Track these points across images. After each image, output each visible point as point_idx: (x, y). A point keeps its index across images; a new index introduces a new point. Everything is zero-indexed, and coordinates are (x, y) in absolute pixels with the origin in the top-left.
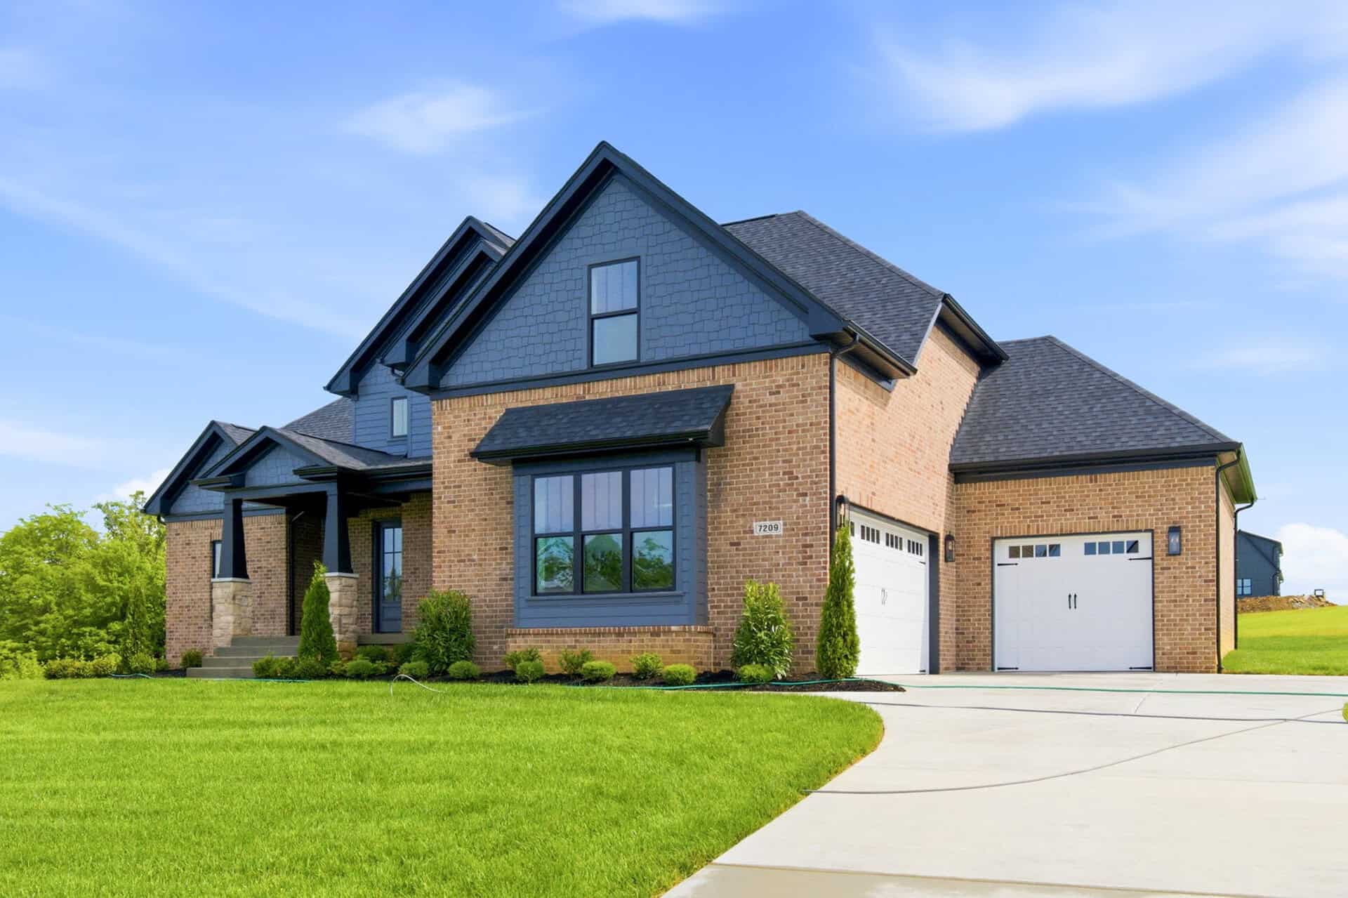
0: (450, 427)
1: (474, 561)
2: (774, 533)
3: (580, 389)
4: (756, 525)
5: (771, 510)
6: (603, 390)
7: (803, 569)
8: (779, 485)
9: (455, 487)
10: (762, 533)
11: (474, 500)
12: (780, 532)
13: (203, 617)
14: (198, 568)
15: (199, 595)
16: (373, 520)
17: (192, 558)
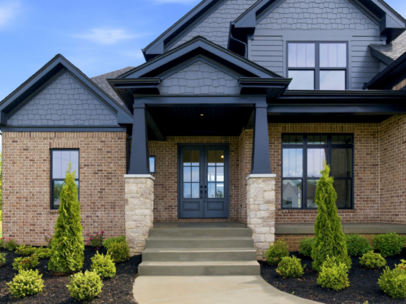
13: (42, 206)
14: (37, 168)
15: (38, 189)
16: (178, 144)
17: (30, 160)
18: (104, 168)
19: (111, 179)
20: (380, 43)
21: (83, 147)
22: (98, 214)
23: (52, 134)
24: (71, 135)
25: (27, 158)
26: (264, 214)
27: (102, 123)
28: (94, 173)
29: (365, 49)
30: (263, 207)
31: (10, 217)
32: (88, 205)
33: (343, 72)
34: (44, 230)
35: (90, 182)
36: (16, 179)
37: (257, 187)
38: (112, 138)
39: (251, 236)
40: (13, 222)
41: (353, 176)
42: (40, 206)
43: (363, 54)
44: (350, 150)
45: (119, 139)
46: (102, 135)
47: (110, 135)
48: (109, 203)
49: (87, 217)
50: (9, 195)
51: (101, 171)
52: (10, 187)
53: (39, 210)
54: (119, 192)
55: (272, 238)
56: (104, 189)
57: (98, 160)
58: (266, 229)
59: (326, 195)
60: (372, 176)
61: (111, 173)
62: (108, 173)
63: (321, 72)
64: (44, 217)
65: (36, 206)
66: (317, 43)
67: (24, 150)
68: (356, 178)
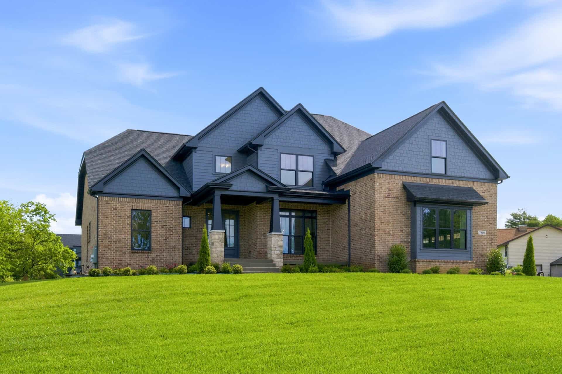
0: (382, 184)
1: (391, 234)
2: (483, 234)
3: (428, 180)
4: (479, 231)
5: (482, 228)
6: (436, 182)
7: (491, 246)
8: (485, 220)
9: (384, 206)
10: (481, 234)
11: (391, 212)
12: (485, 234)
13: (126, 248)
14: (123, 222)
15: (123, 236)
16: (206, 209)
17: (119, 217)
18: (168, 224)
19: (172, 231)
20: (331, 158)
21: (154, 209)
22: (164, 254)
23: (134, 200)
24: (146, 201)
25: (116, 215)
26: (278, 252)
27: (166, 195)
28: (161, 227)
29: (323, 161)
30: (278, 249)
31: (104, 254)
32: (157, 248)
33: (311, 173)
34: (128, 264)
35: (159, 233)
36: (108, 229)
37: (275, 239)
38: (173, 205)
39: (272, 262)
40: (106, 258)
41: (316, 236)
42: (125, 248)
43: (322, 164)
44: (314, 220)
45: (178, 205)
46: (167, 203)
47: (172, 202)
48: (171, 247)
49: (157, 256)
50: (103, 240)
51: (166, 225)
52: (105, 234)
53: (124, 250)
54: (177, 240)
55: (282, 264)
56: (168, 238)
57: (164, 218)
58: (279, 260)
59: (309, 243)
60: (327, 236)
61: (172, 228)
62: (170, 227)
63: (299, 172)
64: (127, 255)
65: (122, 248)
66: (297, 155)
67: (114, 209)
68: (318, 236)
